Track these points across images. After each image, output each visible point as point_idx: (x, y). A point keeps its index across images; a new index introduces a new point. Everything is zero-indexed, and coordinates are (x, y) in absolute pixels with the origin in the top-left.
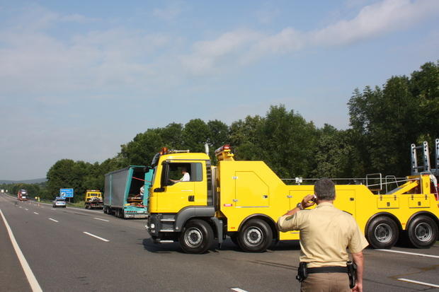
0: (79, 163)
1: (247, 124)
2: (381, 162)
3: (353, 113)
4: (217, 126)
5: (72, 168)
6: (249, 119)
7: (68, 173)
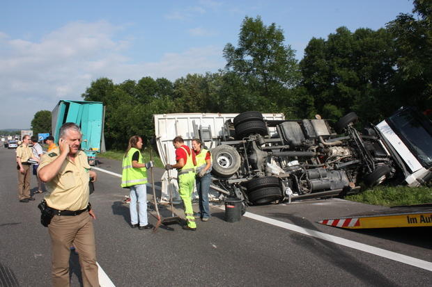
1: (187, 81)
4: (163, 82)
6: (189, 76)
7: (45, 121)
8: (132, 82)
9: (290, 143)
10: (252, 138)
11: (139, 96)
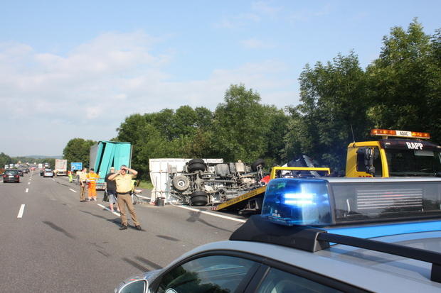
0: (88, 141)
2: (329, 137)
3: (304, 88)
4: (203, 111)
5: (83, 146)
7: (79, 149)
8: (170, 111)
9: (219, 175)
10: (197, 172)
11: (177, 126)
